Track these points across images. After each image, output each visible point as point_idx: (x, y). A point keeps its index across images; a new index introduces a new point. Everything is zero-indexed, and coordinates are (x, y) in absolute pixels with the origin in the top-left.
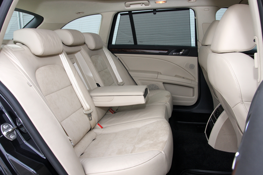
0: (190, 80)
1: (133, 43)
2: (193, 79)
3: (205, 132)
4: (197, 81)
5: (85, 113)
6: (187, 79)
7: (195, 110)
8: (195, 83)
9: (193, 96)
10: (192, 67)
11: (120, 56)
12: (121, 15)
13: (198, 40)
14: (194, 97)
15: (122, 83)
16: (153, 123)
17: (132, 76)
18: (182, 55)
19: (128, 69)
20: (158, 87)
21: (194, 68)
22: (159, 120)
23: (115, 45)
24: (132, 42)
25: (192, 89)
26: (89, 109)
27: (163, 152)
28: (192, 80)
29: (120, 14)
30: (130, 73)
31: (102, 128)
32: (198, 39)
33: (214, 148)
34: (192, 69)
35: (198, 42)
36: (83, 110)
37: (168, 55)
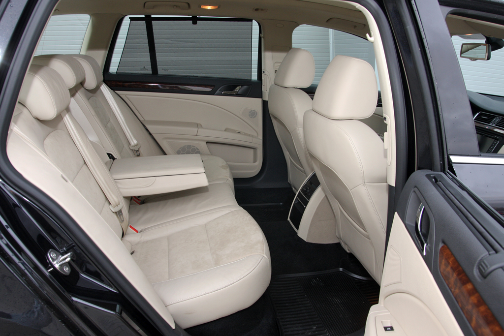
0: (249, 135)
1: (150, 72)
2: (255, 134)
3: (289, 219)
4: (261, 137)
5: (114, 211)
6: (245, 134)
7: (259, 185)
8: (258, 141)
9: (255, 161)
10: (253, 114)
11: (127, 96)
12: (132, 19)
13: (264, 72)
14: (257, 163)
15: (136, 146)
16: (225, 214)
17: (151, 132)
18: (238, 95)
19: (141, 119)
20: (198, 149)
21: (256, 116)
22: (233, 210)
23: (118, 75)
24: (147, 70)
25: (252, 151)
26: (117, 204)
27: (266, 256)
28: (253, 136)
29: (130, 18)
30: (148, 127)
31: (137, 232)
32: (263, 70)
33: (305, 240)
34: (254, 118)
35: (263, 75)
36: (110, 206)
37: (214, 95)
